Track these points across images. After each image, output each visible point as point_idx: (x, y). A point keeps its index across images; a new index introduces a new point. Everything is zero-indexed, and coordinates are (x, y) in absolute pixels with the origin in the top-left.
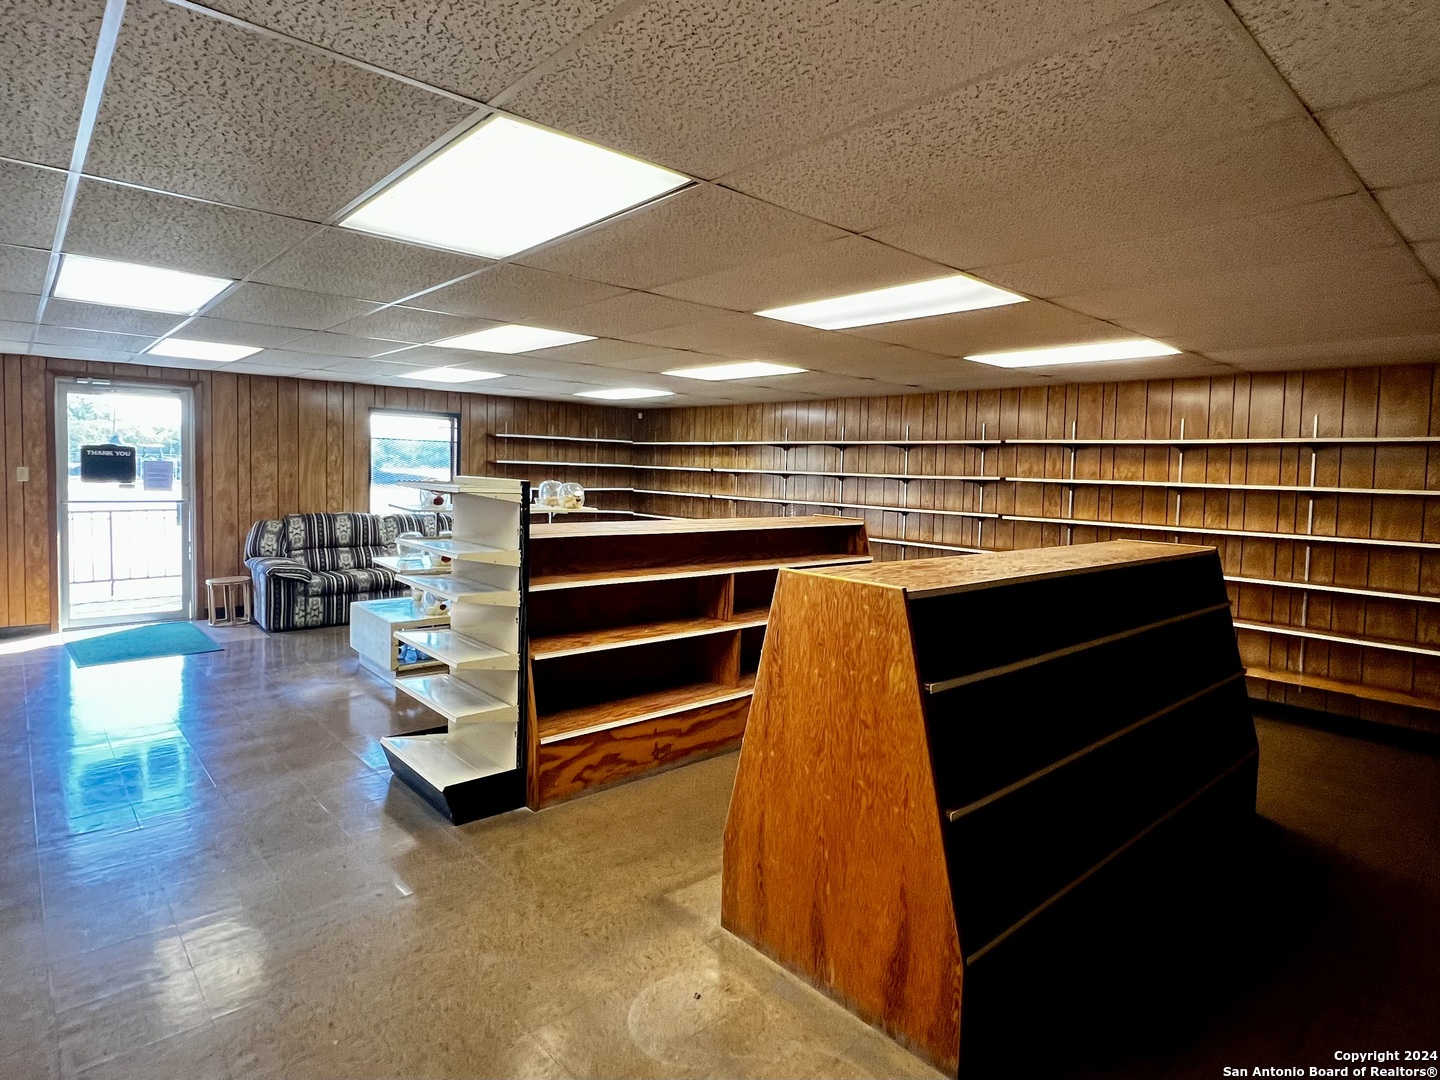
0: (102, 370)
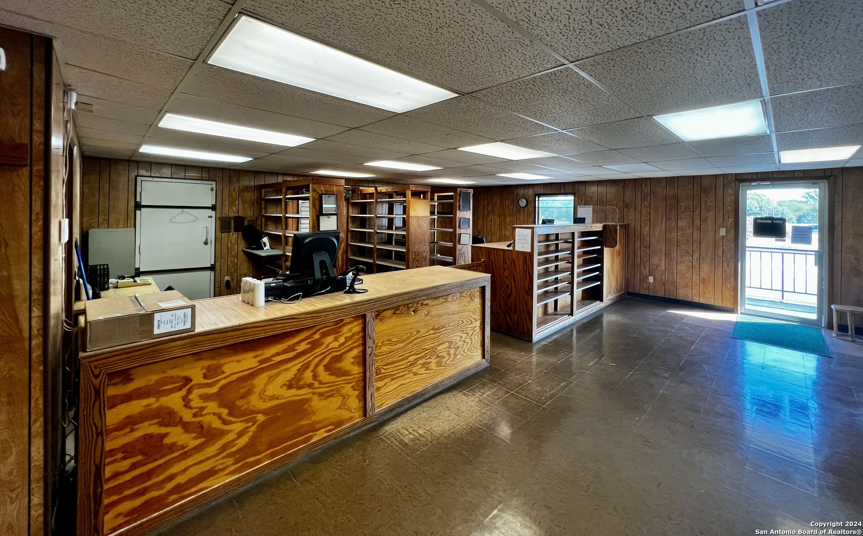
0: (766, 176)
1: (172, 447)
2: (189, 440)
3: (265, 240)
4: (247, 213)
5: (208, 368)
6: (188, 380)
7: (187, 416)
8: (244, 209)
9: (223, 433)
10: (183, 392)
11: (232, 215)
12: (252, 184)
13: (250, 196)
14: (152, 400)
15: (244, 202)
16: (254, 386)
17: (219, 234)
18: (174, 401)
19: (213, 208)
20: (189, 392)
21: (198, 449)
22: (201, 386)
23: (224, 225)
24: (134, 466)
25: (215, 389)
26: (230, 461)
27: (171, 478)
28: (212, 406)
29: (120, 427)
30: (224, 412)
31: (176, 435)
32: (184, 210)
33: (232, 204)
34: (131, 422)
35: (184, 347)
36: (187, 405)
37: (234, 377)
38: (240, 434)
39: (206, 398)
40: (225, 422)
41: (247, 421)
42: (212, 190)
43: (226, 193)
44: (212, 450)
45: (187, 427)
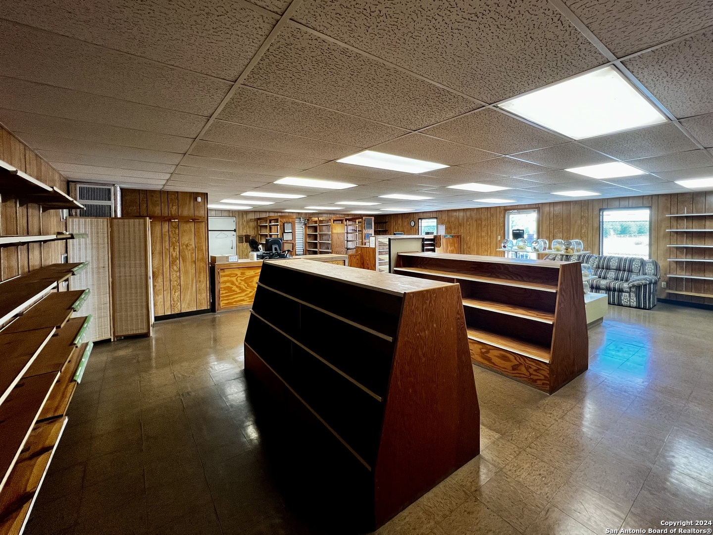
0: (515, 207)
1: (234, 291)
2: (238, 290)
3: (260, 246)
4: (252, 233)
5: (242, 272)
6: (237, 275)
7: (237, 284)
8: (250, 231)
9: (246, 291)
10: (236, 277)
11: (244, 234)
12: (253, 218)
13: (252, 224)
14: (229, 278)
15: (249, 227)
16: (253, 280)
17: (238, 243)
18: (234, 279)
19: (235, 231)
20: (237, 278)
21: (240, 293)
22: (240, 277)
23: (240, 239)
24: (226, 293)
25: (243, 278)
26: (248, 299)
27: (234, 298)
28: (243, 283)
29: (223, 283)
30: (246, 285)
31: (234, 288)
32: (222, 232)
33: (243, 229)
34: (225, 282)
35: (236, 265)
36: (237, 281)
37: (248, 276)
38: (251, 292)
39: (241, 280)
40: (246, 288)
41: (252, 289)
42: (234, 221)
43: (241, 223)
44: (243, 294)
45: (237, 287)
